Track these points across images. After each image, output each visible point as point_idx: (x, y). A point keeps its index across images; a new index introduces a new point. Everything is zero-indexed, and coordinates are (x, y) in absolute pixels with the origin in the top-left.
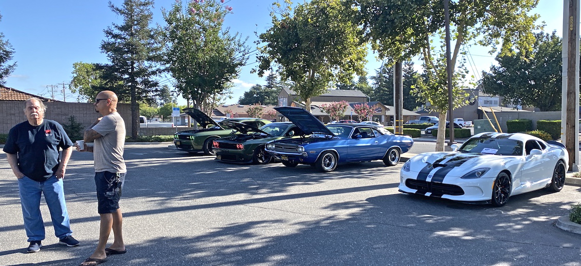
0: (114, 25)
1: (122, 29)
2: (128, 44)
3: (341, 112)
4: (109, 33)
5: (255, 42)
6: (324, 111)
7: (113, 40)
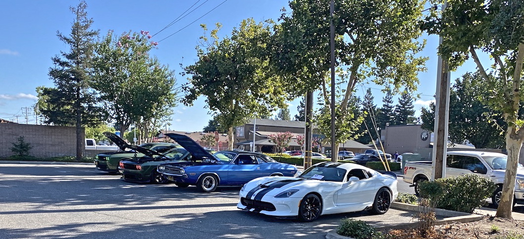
0: (62, 53)
1: (69, 57)
2: (73, 72)
3: (286, 143)
4: (57, 61)
5: (180, 74)
6: (272, 141)
7: (61, 68)
